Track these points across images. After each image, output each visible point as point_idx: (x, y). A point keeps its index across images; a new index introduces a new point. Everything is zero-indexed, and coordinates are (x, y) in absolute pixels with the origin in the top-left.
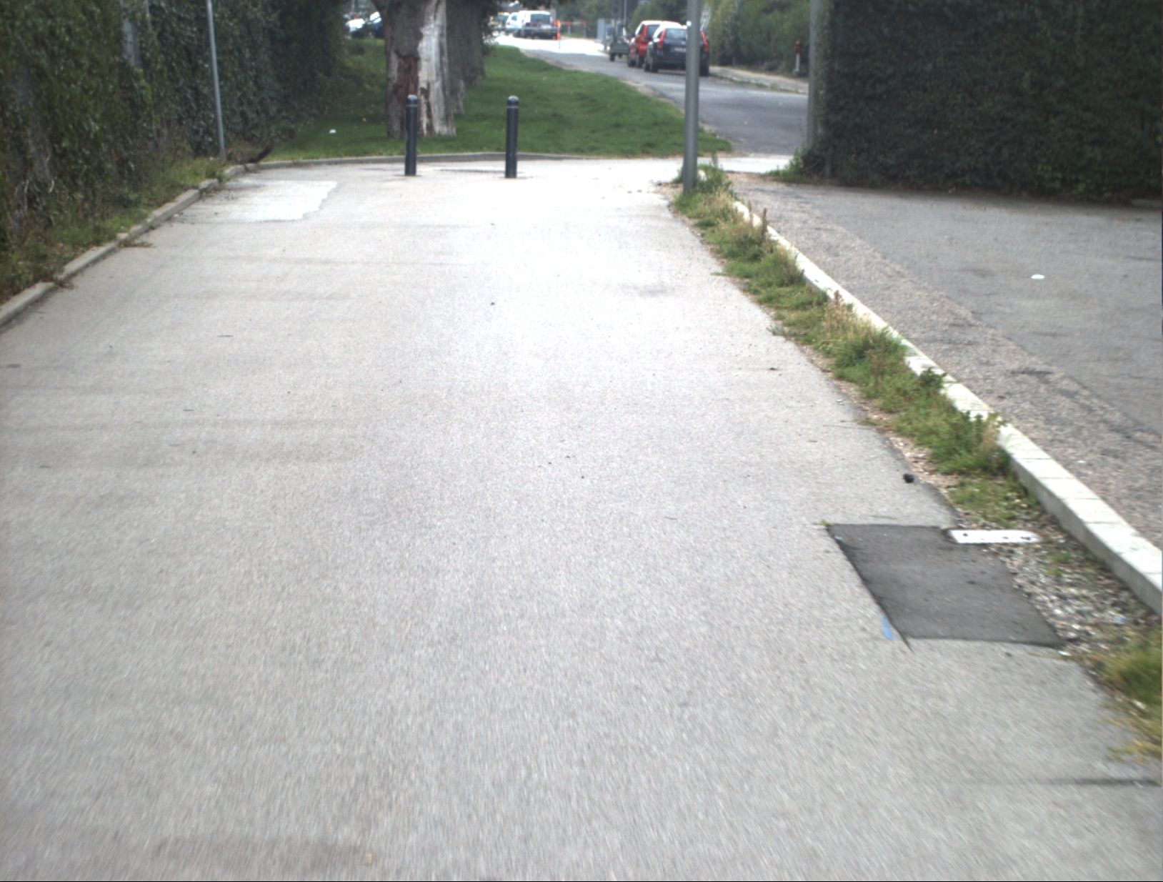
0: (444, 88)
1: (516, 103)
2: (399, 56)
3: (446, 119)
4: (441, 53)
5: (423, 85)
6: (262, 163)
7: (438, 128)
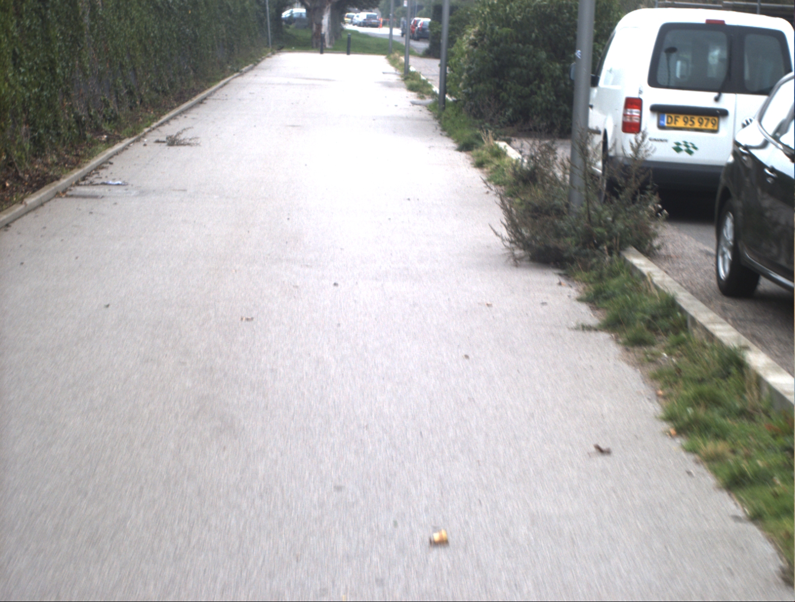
0: (330, 34)
1: (350, 35)
2: (316, 24)
3: (330, 43)
4: (329, 23)
5: (323, 33)
6: (282, 50)
7: (328, 46)
